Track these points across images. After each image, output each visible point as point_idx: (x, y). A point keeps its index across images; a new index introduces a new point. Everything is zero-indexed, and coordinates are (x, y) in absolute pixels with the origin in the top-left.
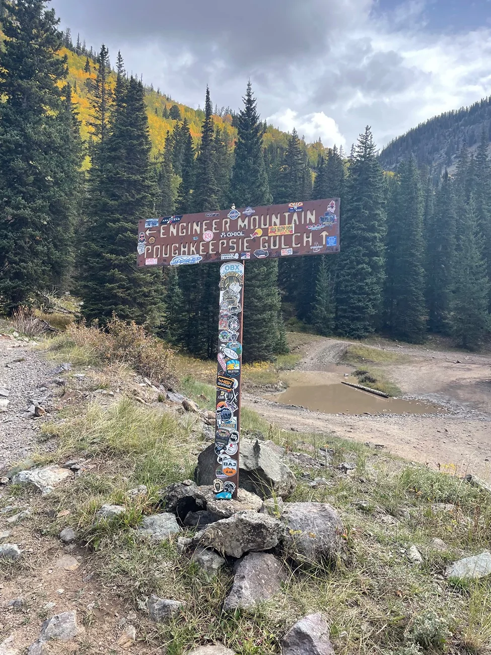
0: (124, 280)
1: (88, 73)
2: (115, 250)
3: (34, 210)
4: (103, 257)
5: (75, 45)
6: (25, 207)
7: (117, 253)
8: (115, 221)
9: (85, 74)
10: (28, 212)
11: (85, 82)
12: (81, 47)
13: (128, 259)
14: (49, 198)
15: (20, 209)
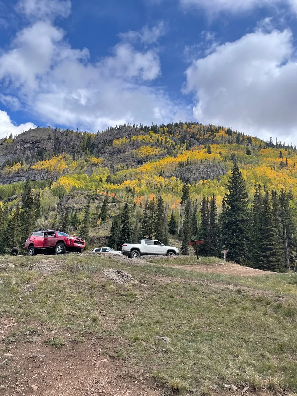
0: (265, 261)
1: (281, 158)
2: (262, 251)
3: (240, 240)
4: (258, 253)
5: (275, 144)
6: (236, 240)
7: (263, 252)
8: (262, 242)
9: (280, 159)
10: (237, 241)
11: (280, 163)
12: (279, 144)
13: (266, 254)
14: (244, 236)
15: (235, 240)
